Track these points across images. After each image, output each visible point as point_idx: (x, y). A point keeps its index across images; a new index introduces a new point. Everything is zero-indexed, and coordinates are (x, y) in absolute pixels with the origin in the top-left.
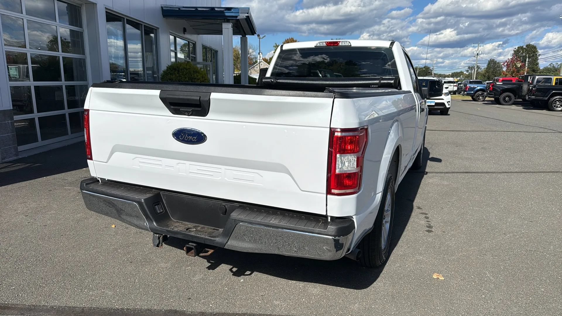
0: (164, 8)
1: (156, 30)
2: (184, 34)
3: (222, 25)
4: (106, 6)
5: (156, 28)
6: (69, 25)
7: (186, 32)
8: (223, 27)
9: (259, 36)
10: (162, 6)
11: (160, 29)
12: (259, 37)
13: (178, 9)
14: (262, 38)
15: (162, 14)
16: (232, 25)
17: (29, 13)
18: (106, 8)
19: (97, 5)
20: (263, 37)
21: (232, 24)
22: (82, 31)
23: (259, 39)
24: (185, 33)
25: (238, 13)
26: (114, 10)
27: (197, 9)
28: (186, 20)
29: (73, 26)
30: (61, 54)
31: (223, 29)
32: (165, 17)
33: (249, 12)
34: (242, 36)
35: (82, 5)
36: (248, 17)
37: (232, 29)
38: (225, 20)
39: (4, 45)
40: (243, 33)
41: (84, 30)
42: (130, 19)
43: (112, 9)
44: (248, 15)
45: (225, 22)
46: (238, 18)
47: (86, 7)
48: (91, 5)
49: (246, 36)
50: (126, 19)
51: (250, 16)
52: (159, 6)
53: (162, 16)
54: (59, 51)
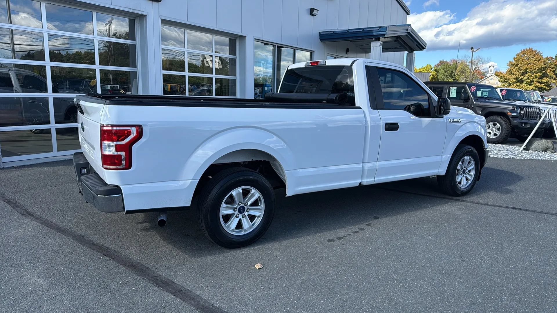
0: (321, 33)
2: (347, 54)
3: (371, 44)
4: (255, 36)
7: (349, 52)
8: (372, 46)
9: (473, 49)
10: (320, 31)
11: (315, 52)
12: (472, 50)
13: (332, 33)
15: (320, 39)
16: (381, 43)
18: (255, 39)
21: (382, 42)
22: (235, 58)
25: (386, 31)
26: (264, 40)
29: (231, 55)
30: (214, 76)
31: (371, 48)
32: (322, 41)
33: (409, 28)
34: (409, 52)
35: (237, 38)
36: (409, 33)
37: (381, 47)
38: (374, 39)
39: (163, 70)
40: (408, 49)
41: (237, 57)
42: (284, 46)
43: (262, 39)
44: (408, 32)
45: (374, 41)
46: (386, 36)
47: (240, 39)
48: (243, 38)
49: (413, 52)
50: (277, 46)
51: (412, 32)
52: (316, 32)
53: (320, 40)
54: (212, 74)
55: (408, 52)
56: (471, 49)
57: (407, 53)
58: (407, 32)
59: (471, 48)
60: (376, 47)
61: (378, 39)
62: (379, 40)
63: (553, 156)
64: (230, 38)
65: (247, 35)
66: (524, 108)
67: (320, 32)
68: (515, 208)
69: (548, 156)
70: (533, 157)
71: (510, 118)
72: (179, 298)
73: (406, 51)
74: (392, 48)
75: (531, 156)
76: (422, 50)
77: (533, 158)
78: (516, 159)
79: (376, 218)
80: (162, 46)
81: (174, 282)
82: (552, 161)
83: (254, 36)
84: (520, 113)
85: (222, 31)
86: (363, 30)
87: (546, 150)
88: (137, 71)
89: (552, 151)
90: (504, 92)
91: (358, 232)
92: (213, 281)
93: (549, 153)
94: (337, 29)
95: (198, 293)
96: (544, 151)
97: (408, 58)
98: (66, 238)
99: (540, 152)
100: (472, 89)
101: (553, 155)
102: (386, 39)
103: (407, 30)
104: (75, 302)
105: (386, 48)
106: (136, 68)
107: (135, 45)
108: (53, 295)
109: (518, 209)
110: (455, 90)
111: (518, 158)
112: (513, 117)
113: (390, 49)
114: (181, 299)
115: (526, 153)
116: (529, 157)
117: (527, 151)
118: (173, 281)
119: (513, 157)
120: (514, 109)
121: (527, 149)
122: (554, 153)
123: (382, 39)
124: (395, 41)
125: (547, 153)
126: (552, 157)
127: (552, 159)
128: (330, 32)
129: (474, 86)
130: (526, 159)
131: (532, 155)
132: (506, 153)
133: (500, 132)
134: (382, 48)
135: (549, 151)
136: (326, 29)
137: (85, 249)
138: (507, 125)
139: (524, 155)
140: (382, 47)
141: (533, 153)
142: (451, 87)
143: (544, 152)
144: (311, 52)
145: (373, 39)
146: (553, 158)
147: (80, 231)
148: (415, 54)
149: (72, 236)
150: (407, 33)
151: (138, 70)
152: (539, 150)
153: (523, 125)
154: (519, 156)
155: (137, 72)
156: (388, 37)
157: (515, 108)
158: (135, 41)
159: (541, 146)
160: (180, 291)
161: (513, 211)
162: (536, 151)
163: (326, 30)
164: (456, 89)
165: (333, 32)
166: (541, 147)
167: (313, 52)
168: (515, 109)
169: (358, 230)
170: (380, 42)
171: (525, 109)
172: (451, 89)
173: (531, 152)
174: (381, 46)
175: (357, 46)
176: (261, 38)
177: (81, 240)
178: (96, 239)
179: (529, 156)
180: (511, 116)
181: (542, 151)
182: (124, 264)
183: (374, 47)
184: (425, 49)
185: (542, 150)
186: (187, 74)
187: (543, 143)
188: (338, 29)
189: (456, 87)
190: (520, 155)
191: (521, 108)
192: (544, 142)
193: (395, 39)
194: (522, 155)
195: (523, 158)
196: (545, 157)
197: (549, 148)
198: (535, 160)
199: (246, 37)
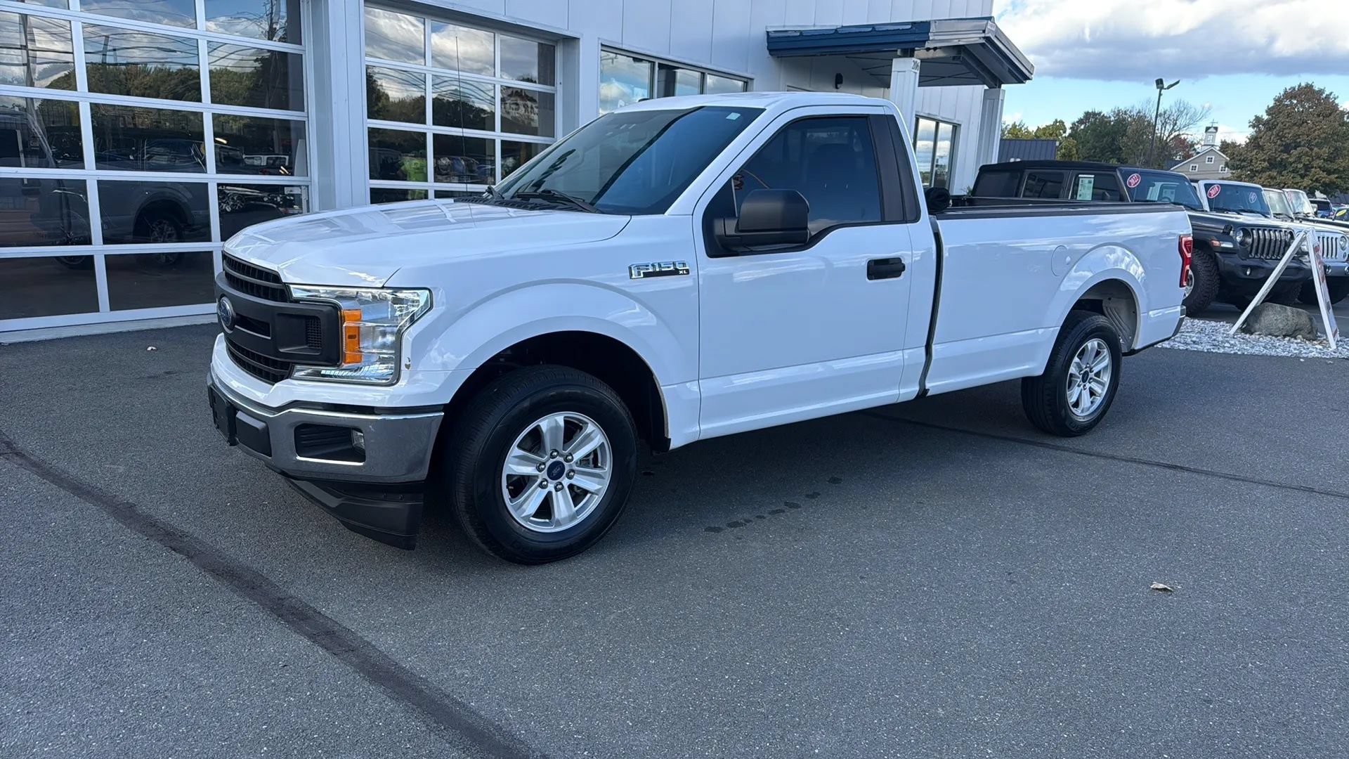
0: (772, 35)
1: (746, 83)
2: (837, 88)
3: (891, 64)
4: (603, 40)
5: (744, 80)
7: (841, 83)
8: (893, 70)
9: (1162, 83)
10: (769, 30)
11: (755, 81)
12: (1160, 85)
13: (798, 34)
14: (1169, 87)
15: (768, 49)
16: (915, 63)
18: (602, 45)
19: (581, 40)
20: (1172, 86)
21: (919, 61)
22: (553, 92)
23: (1159, 90)
24: (839, 86)
25: (928, 33)
26: (624, 47)
28: (847, 57)
29: (542, 84)
30: (498, 134)
31: (893, 73)
32: (772, 53)
33: (989, 27)
34: (990, 88)
35: (557, 42)
36: (988, 39)
37: (916, 73)
38: (899, 53)
39: (369, 117)
40: (987, 78)
41: (556, 91)
42: (680, 66)
43: (620, 46)
44: (987, 35)
45: (900, 57)
46: (927, 45)
47: (564, 45)
48: (570, 41)
49: (1000, 87)
50: (659, 64)
51: (996, 36)
52: (759, 32)
53: (768, 52)
54: (494, 130)
55: (986, 87)
57: (985, 90)
58: (983, 35)
60: (904, 71)
61: (909, 53)
62: (912, 56)
63: (1308, 349)
64: (540, 42)
65: (582, 35)
66: (1252, 230)
67: (768, 32)
68: (1174, 467)
69: (1295, 349)
70: (1259, 350)
71: (1217, 254)
72: (322, 646)
73: (984, 84)
74: (949, 77)
75: (1252, 347)
76: (1022, 82)
77: (1257, 353)
78: (1216, 352)
79: (834, 481)
80: (367, 58)
81: (320, 613)
82: (1302, 360)
83: (599, 39)
84: (1242, 243)
85: (518, 23)
86: (873, 28)
87: (1293, 334)
88: (305, 119)
89: (1308, 336)
90: (1214, 192)
91: (783, 511)
92: (410, 613)
93: (1299, 341)
94: (813, 24)
95: (369, 637)
96: (1288, 336)
97: (988, 101)
98: (91, 508)
99: (1279, 338)
100: (1132, 181)
101: (1310, 345)
102: (931, 54)
103: (984, 31)
104: (82, 649)
105: (931, 75)
106: (303, 111)
107: (302, 55)
108: (34, 633)
109: (1182, 468)
110: (1090, 182)
111: (1222, 351)
112: (1226, 252)
113: (943, 77)
114: (327, 649)
115: (1243, 339)
116: (1248, 350)
117: (1248, 336)
118: (318, 610)
119: (1209, 347)
120: (1229, 233)
121: (1247, 329)
122: (1313, 340)
123: (921, 53)
124: (954, 58)
125: (1296, 341)
126: (1304, 351)
127: (1304, 355)
128: (795, 31)
129: (1135, 175)
130: (1239, 353)
131: (1258, 345)
132: (1194, 339)
133: (1192, 287)
134: (920, 76)
135: (1300, 336)
136: (782, 24)
137: (131, 536)
138: (1210, 271)
139: (1237, 343)
140: (918, 72)
141: (1261, 339)
142: (1080, 176)
143: (1287, 339)
144: (746, 80)
145: (897, 51)
146: (1306, 353)
147: (126, 494)
148: (1004, 91)
149: (105, 506)
150: (984, 38)
151: (308, 117)
152: (1276, 334)
153: (1248, 273)
154: (1224, 347)
155: (306, 123)
156: (935, 49)
157: (1231, 230)
158: (301, 44)
159: (1281, 322)
160: (330, 633)
161: (1169, 472)
162: (1270, 334)
163: (784, 26)
164: (1092, 180)
165: (801, 32)
166: (1281, 326)
167: (749, 81)
168: (1232, 232)
169: (782, 506)
170: (913, 59)
171: (1254, 232)
172: (1081, 179)
173: (1257, 337)
174: (916, 71)
175: (863, 69)
176: (618, 43)
177: (127, 513)
178: (164, 512)
179: (1248, 348)
180: (1220, 250)
181: (1285, 336)
182: (213, 571)
183: (899, 72)
184: (1029, 79)
185: (1284, 334)
186: (430, 129)
187: (1288, 316)
188: (814, 26)
189: (1093, 176)
190: (1227, 345)
191: (1246, 230)
192: (1289, 314)
193: (953, 54)
194: (1232, 345)
195: (1232, 352)
196: (1288, 349)
197: (1300, 330)
198: (1261, 356)
199: (579, 39)
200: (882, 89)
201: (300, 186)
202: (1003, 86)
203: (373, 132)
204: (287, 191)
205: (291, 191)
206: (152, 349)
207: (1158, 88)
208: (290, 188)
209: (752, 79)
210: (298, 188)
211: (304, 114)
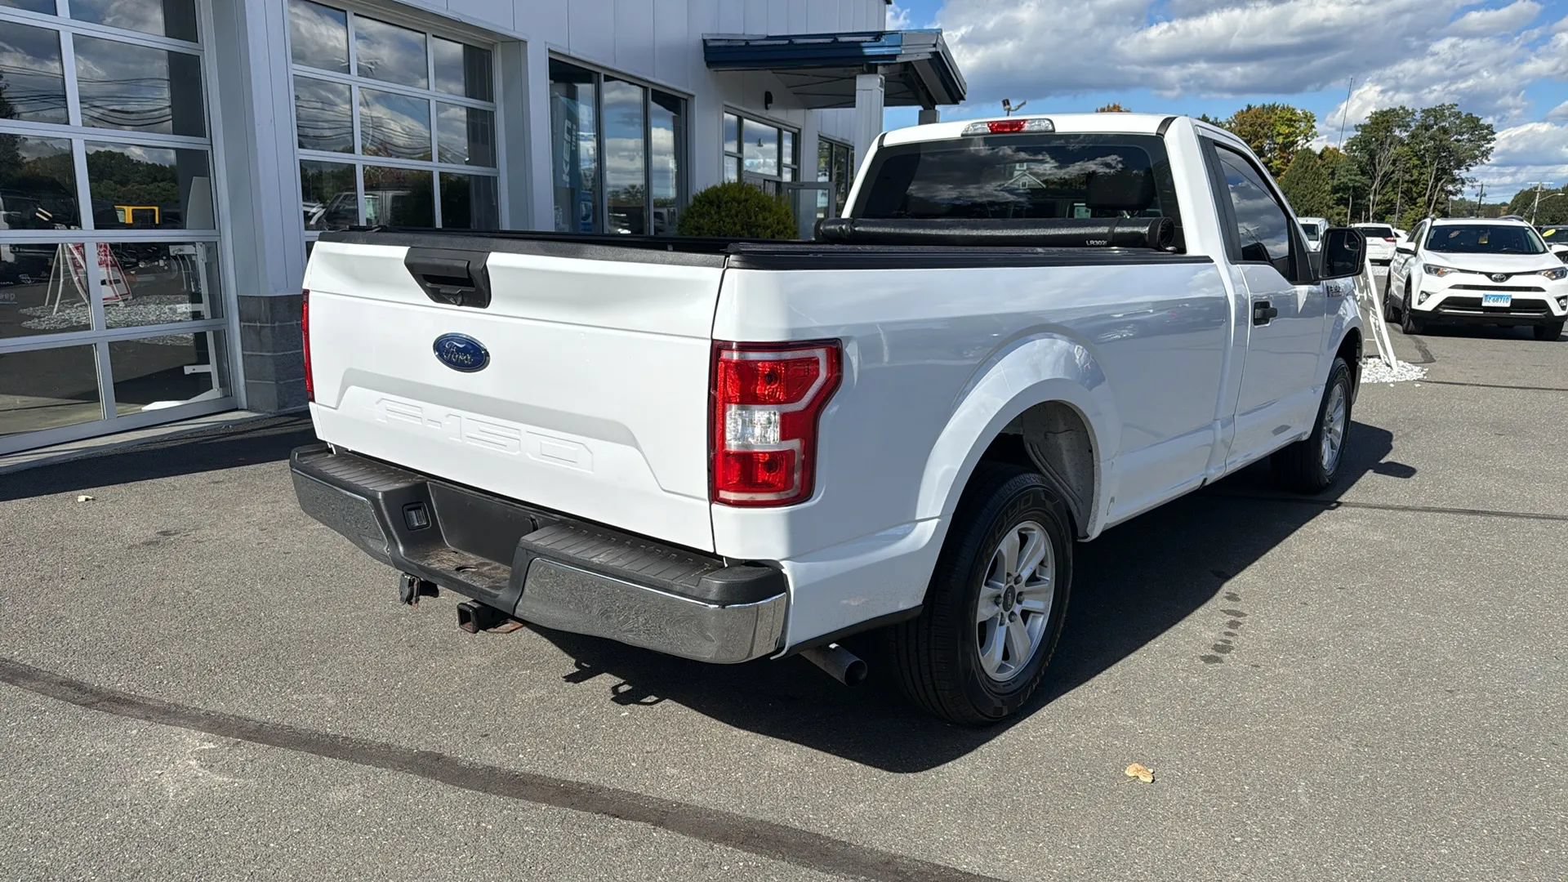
0: (711, 44)
1: (686, 100)
2: (767, 108)
3: (856, 82)
4: (550, 44)
5: (685, 97)
6: (466, 96)
7: (772, 102)
8: (857, 88)
9: (1008, 104)
10: (706, 37)
11: (696, 98)
12: (1007, 107)
13: (743, 44)
14: (1016, 110)
15: (705, 60)
16: (881, 79)
17: (362, 72)
18: (550, 51)
19: (529, 44)
20: (1019, 107)
21: (883, 78)
22: (491, 110)
24: (769, 105)
25: (899, 46)
26: (573, 54)
27: (793, 42)
28: (773, 73)
29: (470, 97)
30: (436, 165)
31: (857, 92)
32: (709, 65)
33: (940, 41)
34: (925, 109)
35: (495, 44)
36: (936, 54)
37: (881, 91)
38: (865, 69)
39: (298, 147)
40: (924, 99)
41: (496, 108)
42: (616, 76)
43: (566, 52)
44: (937, 50)
45: (864, 74)
46: (899, 59)
47: (505, 48)
48: (514, 45)
49: (934, 107)
50: (605, 76)
51: (943, 53)
52: (696, 38)
53: (704, 64)
54: (431, 160)
55: (921, 108)
56: (1005, 105)
57: (920, 112)
58: (934, 49)
59: (1004, 102)
60: (870, 87)
61: (872, 70)
62: (875, 72)
65: (530, 37)
67: (704, 41)
73: (919, 104)
80: (296, 63)
83: (546, 43)
85: (463, 21)
86: (835, 38)
88: (208, 148)
91: (1237, 624)
103: (935, 46)
106: (206, 137)
107: (198, 57)
123: (883, 69)
134: (885, 95)
136: (716, 32)
140: (884, 90)
142: (1075, 204)
145: (860, 66)
148: (938, 112)
150: (933, 53)
151: (212, 145)
155: (210, 152)
156: (896, 64)
158: (197, 41)
163: (718, 34)
165: (747, 42)
167: (691, 98)
170: (880, 76)
174: (881, 89)
175: (789, 87)
176: (565, 48)
183: (863, 90)
184: (962, 99)
186: (359, 159)
193: (905, 70)
199: (526, 42)
200: (803, 111)
201: (193, 244)
202: (937, 107)
203: (304, 165)
204: (173, 250)
205: (181, 250)
206: (87, 500)
207: (1005, 110)
208: (178, 247)
209: (692, 96)
210: (191, 246)
211: (206, 141)
